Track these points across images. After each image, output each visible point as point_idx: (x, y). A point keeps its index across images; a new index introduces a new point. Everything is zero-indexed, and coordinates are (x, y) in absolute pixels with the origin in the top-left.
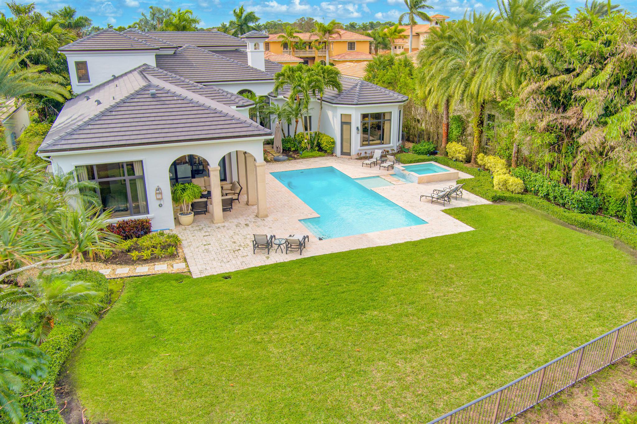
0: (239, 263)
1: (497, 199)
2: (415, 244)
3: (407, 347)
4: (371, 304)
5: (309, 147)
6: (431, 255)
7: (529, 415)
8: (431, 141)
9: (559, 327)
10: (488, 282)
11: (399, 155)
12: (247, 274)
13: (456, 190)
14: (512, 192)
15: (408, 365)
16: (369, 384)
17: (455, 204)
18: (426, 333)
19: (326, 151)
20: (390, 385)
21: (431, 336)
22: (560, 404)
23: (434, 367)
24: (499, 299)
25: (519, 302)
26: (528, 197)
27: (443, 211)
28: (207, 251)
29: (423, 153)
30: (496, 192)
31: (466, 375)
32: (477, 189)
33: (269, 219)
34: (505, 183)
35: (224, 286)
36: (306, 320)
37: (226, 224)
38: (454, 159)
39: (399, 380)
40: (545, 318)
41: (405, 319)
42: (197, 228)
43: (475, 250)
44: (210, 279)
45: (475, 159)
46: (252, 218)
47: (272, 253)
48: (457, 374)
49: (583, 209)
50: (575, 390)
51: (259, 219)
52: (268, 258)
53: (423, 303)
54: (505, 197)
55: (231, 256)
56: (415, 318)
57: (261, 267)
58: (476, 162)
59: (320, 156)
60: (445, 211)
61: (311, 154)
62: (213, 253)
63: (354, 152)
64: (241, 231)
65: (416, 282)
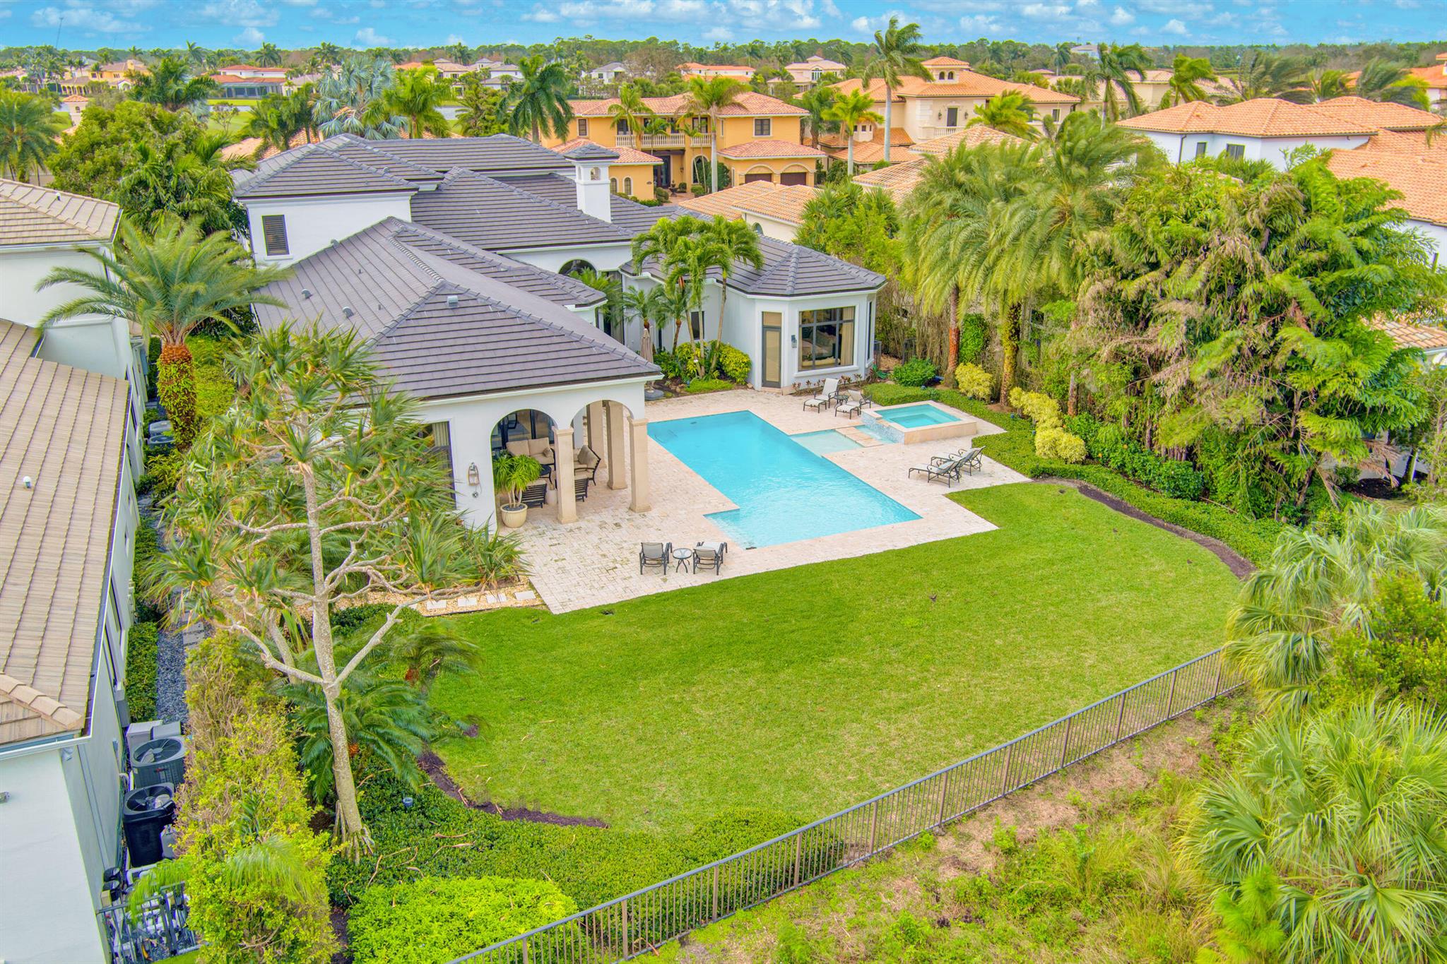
0: (620, 589)
1: (1042, 474)
2: (901, 554)
3: (891, 705)
4: (836, 647)
5: (702, 371)
6: (926, 571)
7: (1051, 782)
8: (928, 358)
9: (1109, 674)
10: (1013, 613)
11: (869, 387)
12: (637, 607)
13: (971, 457)
14: (1066, 461)
15: (893, 727)
16: (840, 750)
17: (969, 482)
18: (916, 686)
19: (733, 380)
20: (868, 751)
21: (924, 690)
22: (1093, 769)
23: (928, 728)
24: (1026, 637)
25: (1056, 641)
26: (1090, 469)
27: (946, 496)
28: (564, 570)
29: (913, 384)
30: (1038, 460)
31: (970, 737)
32: (1007, 455)
33: (654, 513)
34: (1054, 445)
35: (606, 625)
36: (741, 672)
37: (583, 524)
38: (969, 395)
39: (880, 745)
40: (1090, 662)
41: (886, 668)
42: (535, 532)
43: (997, 562)
44: (581, 615)
45: (1005, 397)
46: (623, 513)
47: (671, 573)
48: (960, 736)
49: (1178, 492)
50: (1115, 752)
51: (637, 515)
52: (665, 580)
53: (913, 644)
54: (1054, 470)
55: (604, 579)
56: (902, 665)
57: (658, 595)
58: (1009, 404)
59: (724, 389)
60: (951, 496)
61: (705, 385)
62: (573, 573)
63: (786, 381)
64: (611, 536)
65: (902, 615)
